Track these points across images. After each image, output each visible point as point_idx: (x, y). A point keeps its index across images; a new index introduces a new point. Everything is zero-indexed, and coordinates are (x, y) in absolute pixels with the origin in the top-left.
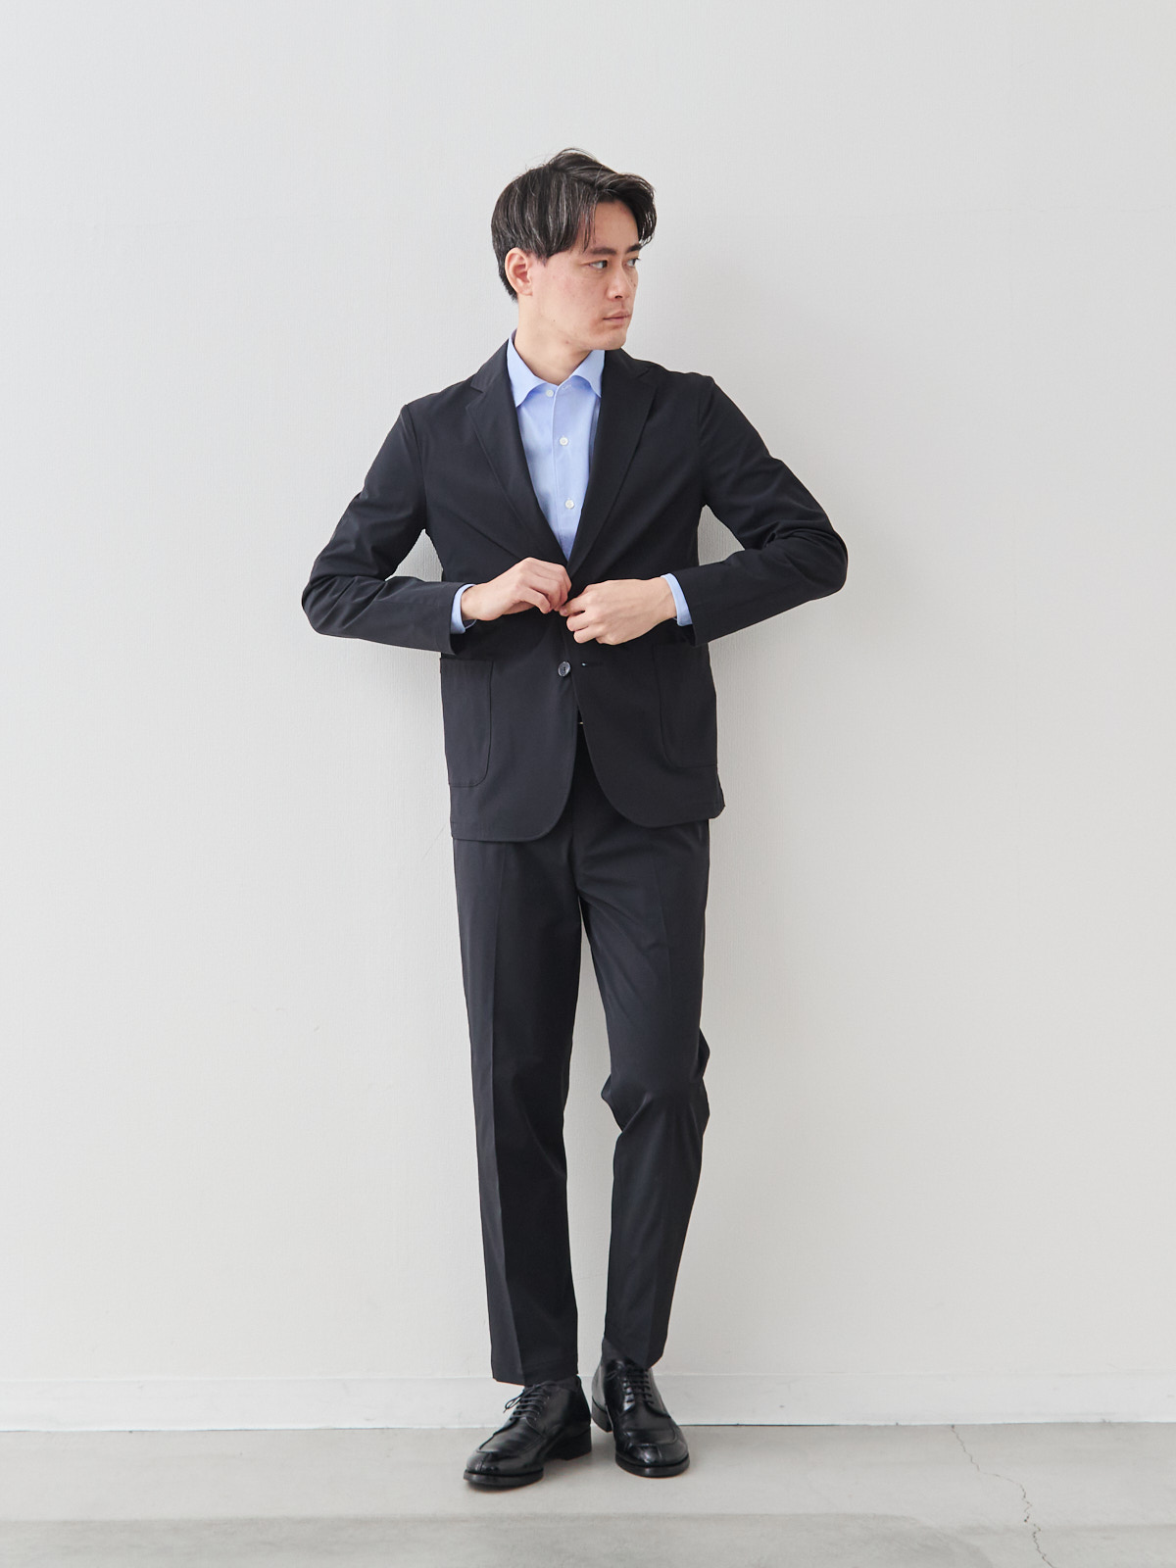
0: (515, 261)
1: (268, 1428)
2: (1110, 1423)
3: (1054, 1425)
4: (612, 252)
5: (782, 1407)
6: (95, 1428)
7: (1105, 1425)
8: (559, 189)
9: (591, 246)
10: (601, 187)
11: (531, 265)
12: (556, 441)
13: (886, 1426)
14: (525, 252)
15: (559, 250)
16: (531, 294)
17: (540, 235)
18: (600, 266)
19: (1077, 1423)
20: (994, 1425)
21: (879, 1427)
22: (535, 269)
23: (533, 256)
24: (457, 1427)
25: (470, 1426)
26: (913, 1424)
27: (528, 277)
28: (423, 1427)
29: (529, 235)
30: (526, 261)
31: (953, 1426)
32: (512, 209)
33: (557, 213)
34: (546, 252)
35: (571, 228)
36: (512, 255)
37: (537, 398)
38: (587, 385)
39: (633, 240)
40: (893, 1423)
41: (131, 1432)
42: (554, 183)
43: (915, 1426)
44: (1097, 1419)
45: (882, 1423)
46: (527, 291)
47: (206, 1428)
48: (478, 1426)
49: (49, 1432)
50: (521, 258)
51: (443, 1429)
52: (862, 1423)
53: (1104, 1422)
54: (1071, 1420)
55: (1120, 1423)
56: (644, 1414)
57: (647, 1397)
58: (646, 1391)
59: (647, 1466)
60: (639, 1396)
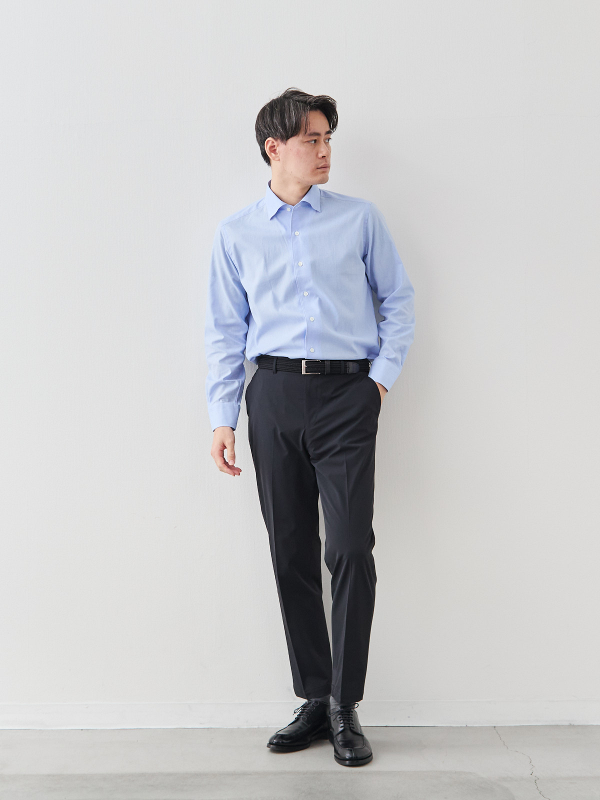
0: (270, 144)
1: (151, 728)
2: (574, 725)
3: (546, 726)
4: (318, 134)
5: (409, 717)
6: (64, 728)
7: (571, 726)
8: (290, 106)
9: (308, 132)
10: (310, 103)
11: (278, 145)
12: (293, 233)
13: (461, 727)
14: (275, 139)
15: (292, 136)
16: (279, 160)
17: (282, 130)
18: (313, 142)
19: (557, 726)
20: (515, 726)
21: (457, 727)
22: (281, 147)
23: (279, 141)
24: (246, 727)
25: (252, 727)
26: (475, 726)
27: (277, 151)
28: (229, 727)
29: (276, 130)
30: (275, 144)
31: (495, 727)
32: (266, 117)
33: (290, 118)
34: (285, 138)
35: (297, 124)
36: (268, 141)
37: (283, 212)
39: (328, 129)
40: (465, 725)
41: (82, 730)
42: (286, 104)
43: (476, 727)
44: (567, 724)
45: (460, 726)
46: (277, 159)
47: (119, 728)
48: (256, 727)
49: (40, 730)
50: (273, 142)
51: (239, 728)
52: (449, 725)
53: (571, 725)
54: (553, 724)
55: (579, 726)
56: (349, 733)
57: (351, 726)
58: (351, 722)
59: (347, 760)
60: (347, 725)
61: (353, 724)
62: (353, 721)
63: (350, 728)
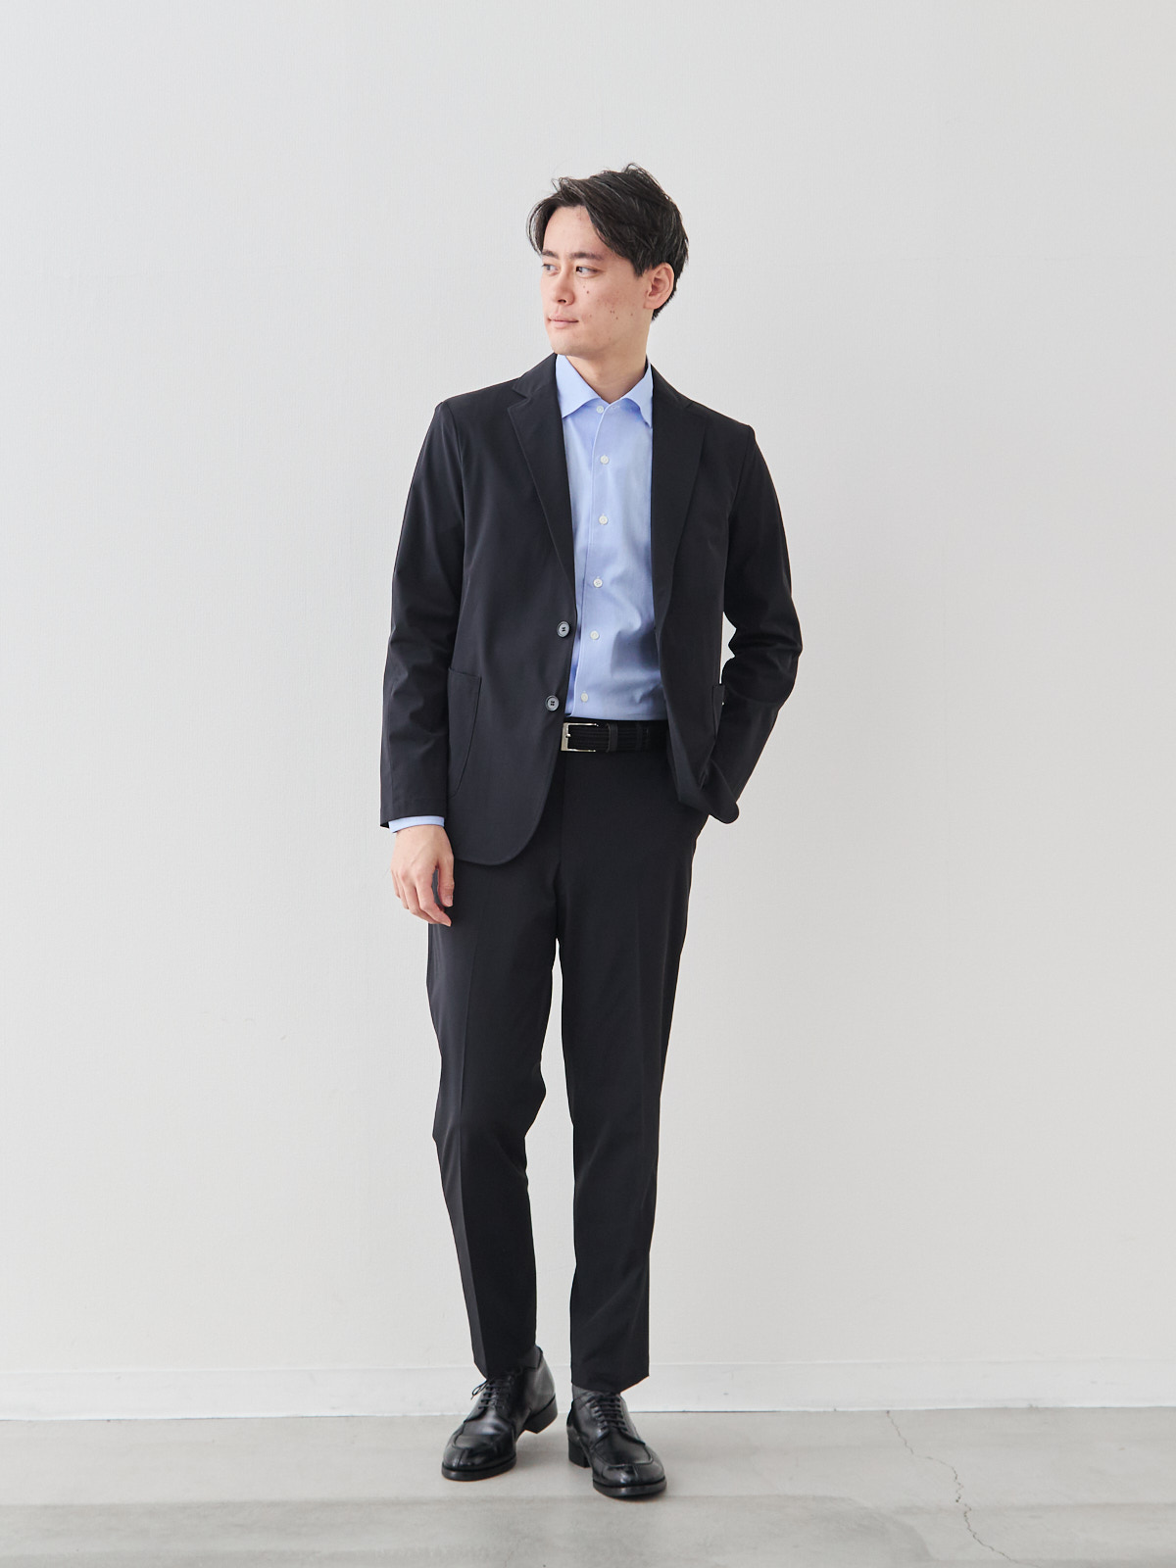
1: (240, 1416)
2: (1037, 1408)
5: (726, 1395)
6: (74, 1418)
7: (1032, 1410)
12: (597, 458)
13: (824, 1411)
20: (927, 1411)
21: (818, 1412)
26: (850, 1410)
28: (384, 1415)
31: (888, 1412)
38: (636, 409)
40: (831, 1410)
41: (109, 1421)
43: (853, 1412)
44: (1024, 1405)
45: (822, 1410)
47: (180, 1417)
49: (30, 1421)
51: (405, 1416)
52: (802, 1409)
53: (1030, 1407)
54: (999, 1406)
55: (1047, 1409)
56: (618, 1440)
57: (620, 1425)
58: (619, 1419)
59: (623, 1486)
60: (613, 1424)
61: (623, 1423)
62: (622, 1417)
63: (619, 1429)
